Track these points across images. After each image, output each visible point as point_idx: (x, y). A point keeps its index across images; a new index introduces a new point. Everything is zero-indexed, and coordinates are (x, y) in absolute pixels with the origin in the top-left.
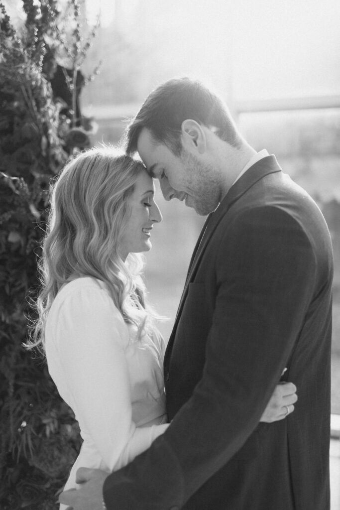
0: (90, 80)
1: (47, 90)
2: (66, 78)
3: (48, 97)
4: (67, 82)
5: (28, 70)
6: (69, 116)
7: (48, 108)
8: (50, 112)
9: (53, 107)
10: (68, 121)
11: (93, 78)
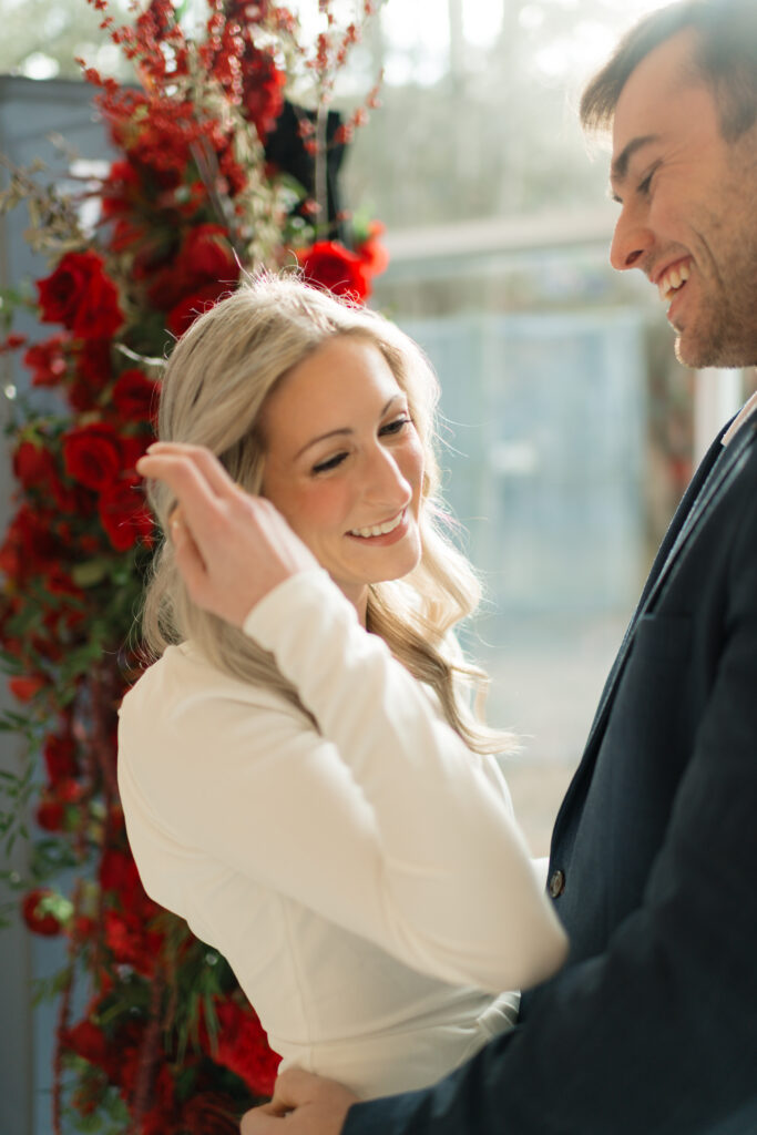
0: (357, 122)
1: (246, 147)
2: (302, 124)
3: (251, 165)
4: (303, 135)
5: (198, 93)
6: (309, 220)
7: (254, 194)
8: (258, 205)
9: (264, 192)
10: (308, 232)
11: (366, 118)
